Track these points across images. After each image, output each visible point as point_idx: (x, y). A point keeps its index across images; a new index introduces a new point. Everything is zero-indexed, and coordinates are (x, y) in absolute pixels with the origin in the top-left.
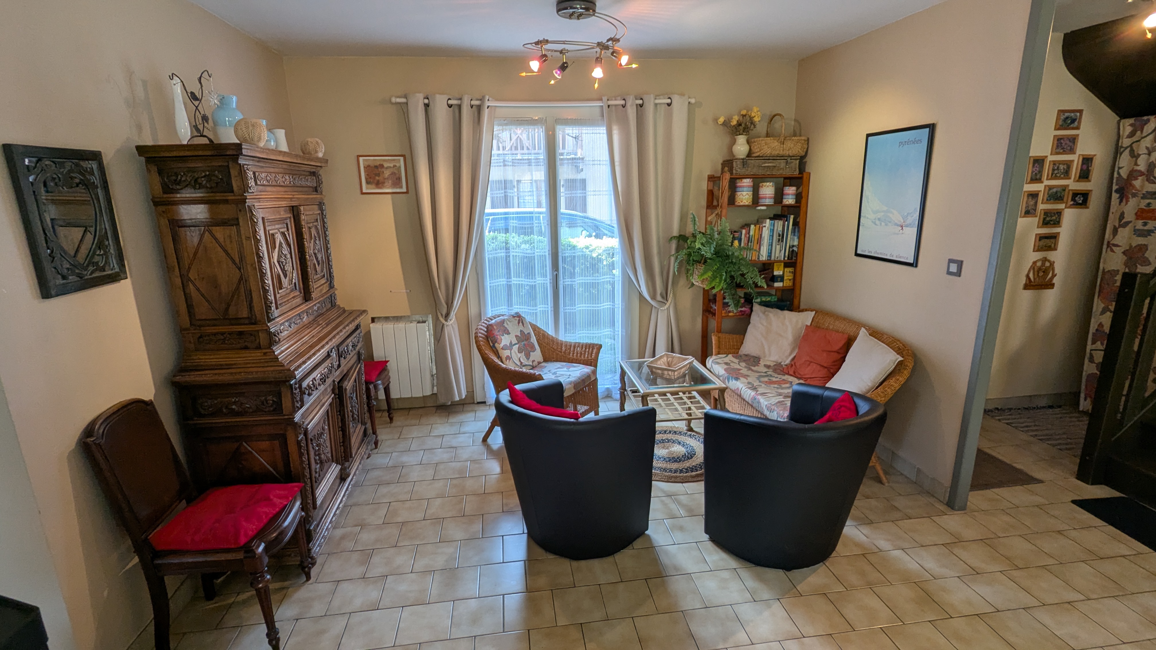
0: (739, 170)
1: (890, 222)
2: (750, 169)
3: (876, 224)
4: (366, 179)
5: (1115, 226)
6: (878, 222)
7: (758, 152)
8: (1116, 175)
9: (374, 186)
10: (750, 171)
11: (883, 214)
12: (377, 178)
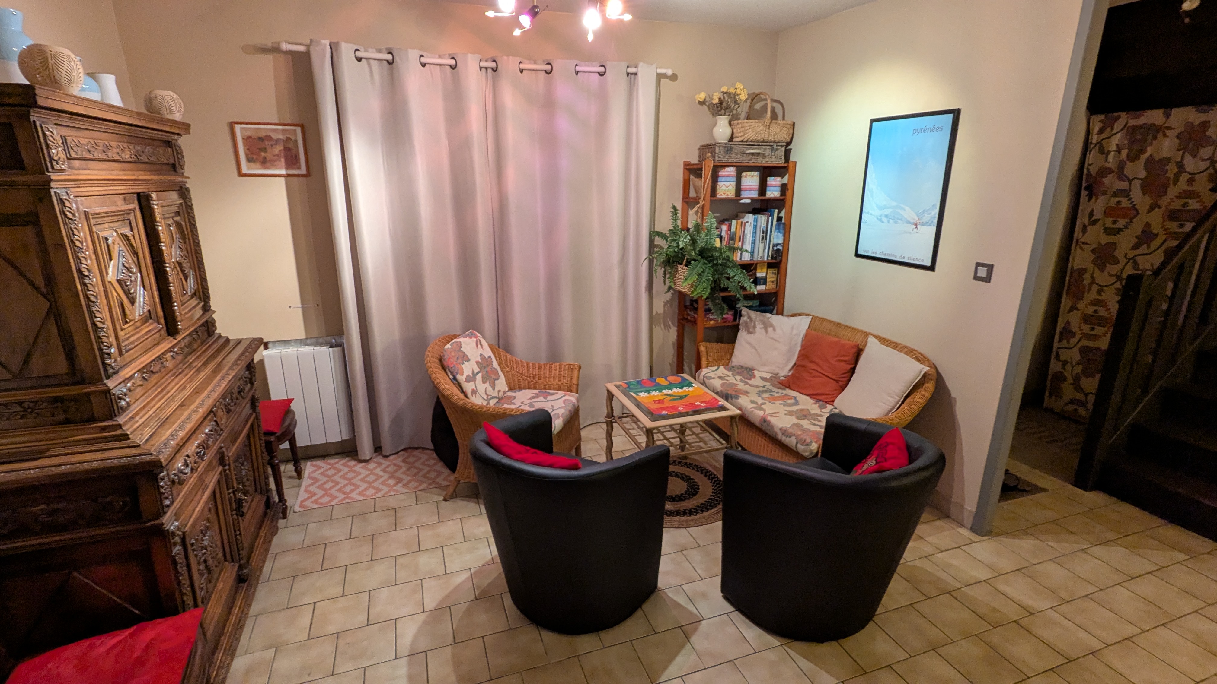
0: (722, 156)
1: (901, 220)
2: (733, 156)
3: (883, 222)
4: (247, 155)
5: (1084, 224)
6: (885, 220)
7: (741, 136)
8: (1085, 171)
9: (258, 165)
10: (734, 158)
11: (890, 210)
12: (263, 154)
